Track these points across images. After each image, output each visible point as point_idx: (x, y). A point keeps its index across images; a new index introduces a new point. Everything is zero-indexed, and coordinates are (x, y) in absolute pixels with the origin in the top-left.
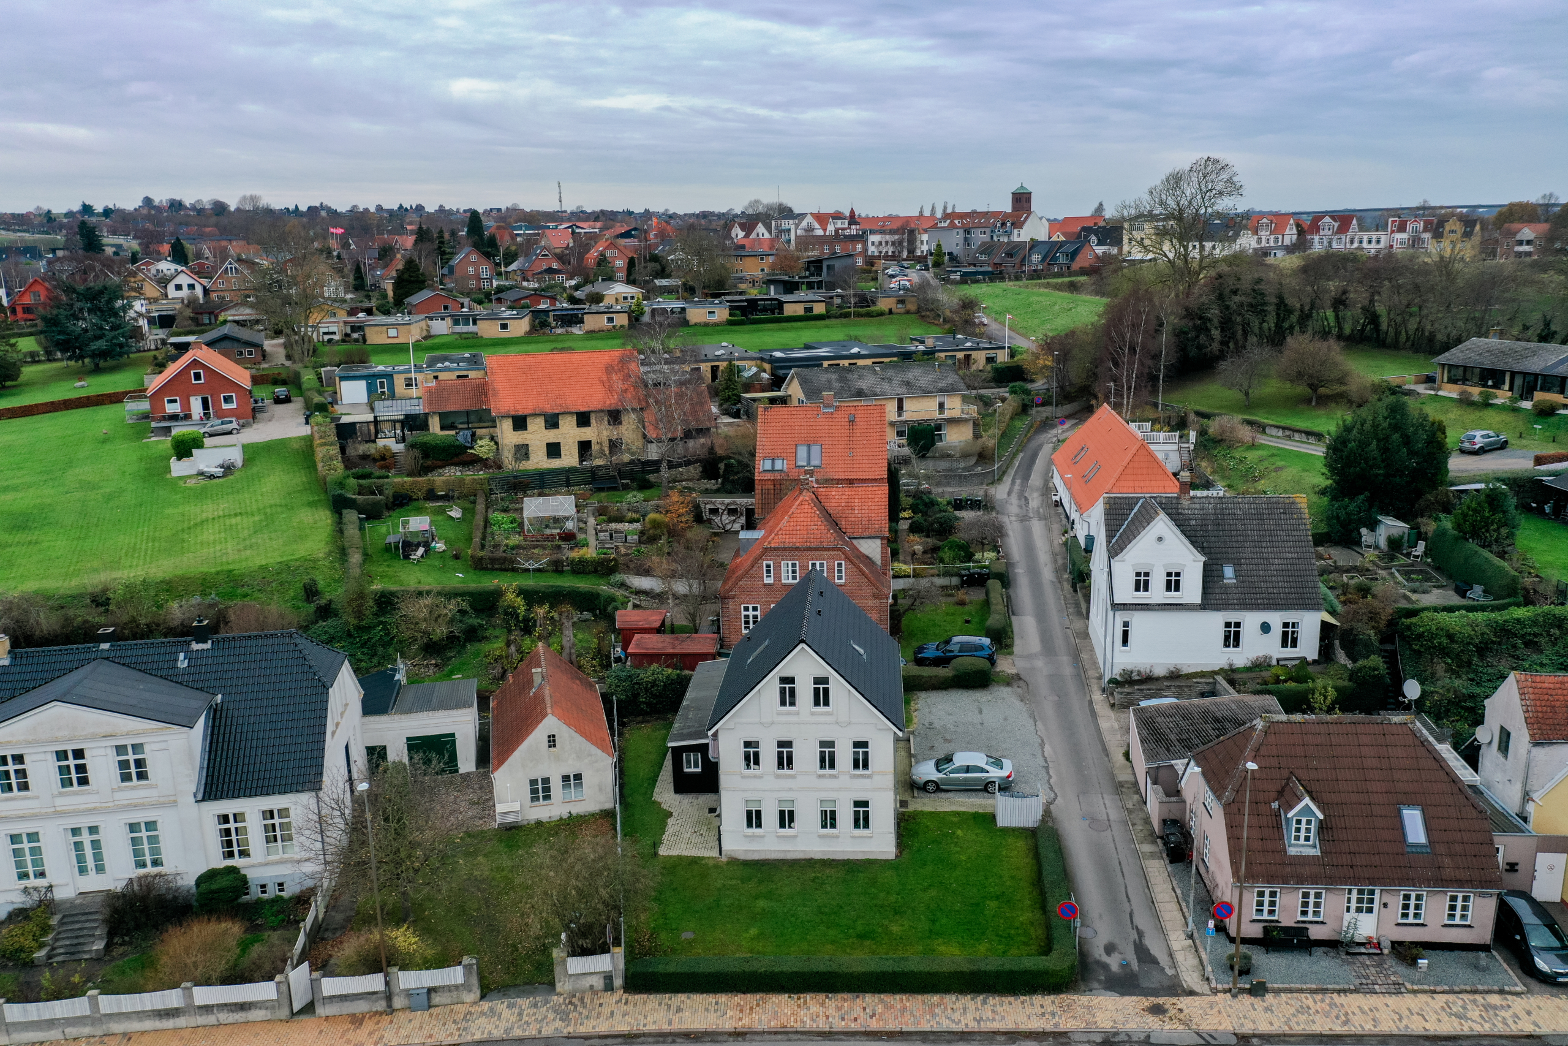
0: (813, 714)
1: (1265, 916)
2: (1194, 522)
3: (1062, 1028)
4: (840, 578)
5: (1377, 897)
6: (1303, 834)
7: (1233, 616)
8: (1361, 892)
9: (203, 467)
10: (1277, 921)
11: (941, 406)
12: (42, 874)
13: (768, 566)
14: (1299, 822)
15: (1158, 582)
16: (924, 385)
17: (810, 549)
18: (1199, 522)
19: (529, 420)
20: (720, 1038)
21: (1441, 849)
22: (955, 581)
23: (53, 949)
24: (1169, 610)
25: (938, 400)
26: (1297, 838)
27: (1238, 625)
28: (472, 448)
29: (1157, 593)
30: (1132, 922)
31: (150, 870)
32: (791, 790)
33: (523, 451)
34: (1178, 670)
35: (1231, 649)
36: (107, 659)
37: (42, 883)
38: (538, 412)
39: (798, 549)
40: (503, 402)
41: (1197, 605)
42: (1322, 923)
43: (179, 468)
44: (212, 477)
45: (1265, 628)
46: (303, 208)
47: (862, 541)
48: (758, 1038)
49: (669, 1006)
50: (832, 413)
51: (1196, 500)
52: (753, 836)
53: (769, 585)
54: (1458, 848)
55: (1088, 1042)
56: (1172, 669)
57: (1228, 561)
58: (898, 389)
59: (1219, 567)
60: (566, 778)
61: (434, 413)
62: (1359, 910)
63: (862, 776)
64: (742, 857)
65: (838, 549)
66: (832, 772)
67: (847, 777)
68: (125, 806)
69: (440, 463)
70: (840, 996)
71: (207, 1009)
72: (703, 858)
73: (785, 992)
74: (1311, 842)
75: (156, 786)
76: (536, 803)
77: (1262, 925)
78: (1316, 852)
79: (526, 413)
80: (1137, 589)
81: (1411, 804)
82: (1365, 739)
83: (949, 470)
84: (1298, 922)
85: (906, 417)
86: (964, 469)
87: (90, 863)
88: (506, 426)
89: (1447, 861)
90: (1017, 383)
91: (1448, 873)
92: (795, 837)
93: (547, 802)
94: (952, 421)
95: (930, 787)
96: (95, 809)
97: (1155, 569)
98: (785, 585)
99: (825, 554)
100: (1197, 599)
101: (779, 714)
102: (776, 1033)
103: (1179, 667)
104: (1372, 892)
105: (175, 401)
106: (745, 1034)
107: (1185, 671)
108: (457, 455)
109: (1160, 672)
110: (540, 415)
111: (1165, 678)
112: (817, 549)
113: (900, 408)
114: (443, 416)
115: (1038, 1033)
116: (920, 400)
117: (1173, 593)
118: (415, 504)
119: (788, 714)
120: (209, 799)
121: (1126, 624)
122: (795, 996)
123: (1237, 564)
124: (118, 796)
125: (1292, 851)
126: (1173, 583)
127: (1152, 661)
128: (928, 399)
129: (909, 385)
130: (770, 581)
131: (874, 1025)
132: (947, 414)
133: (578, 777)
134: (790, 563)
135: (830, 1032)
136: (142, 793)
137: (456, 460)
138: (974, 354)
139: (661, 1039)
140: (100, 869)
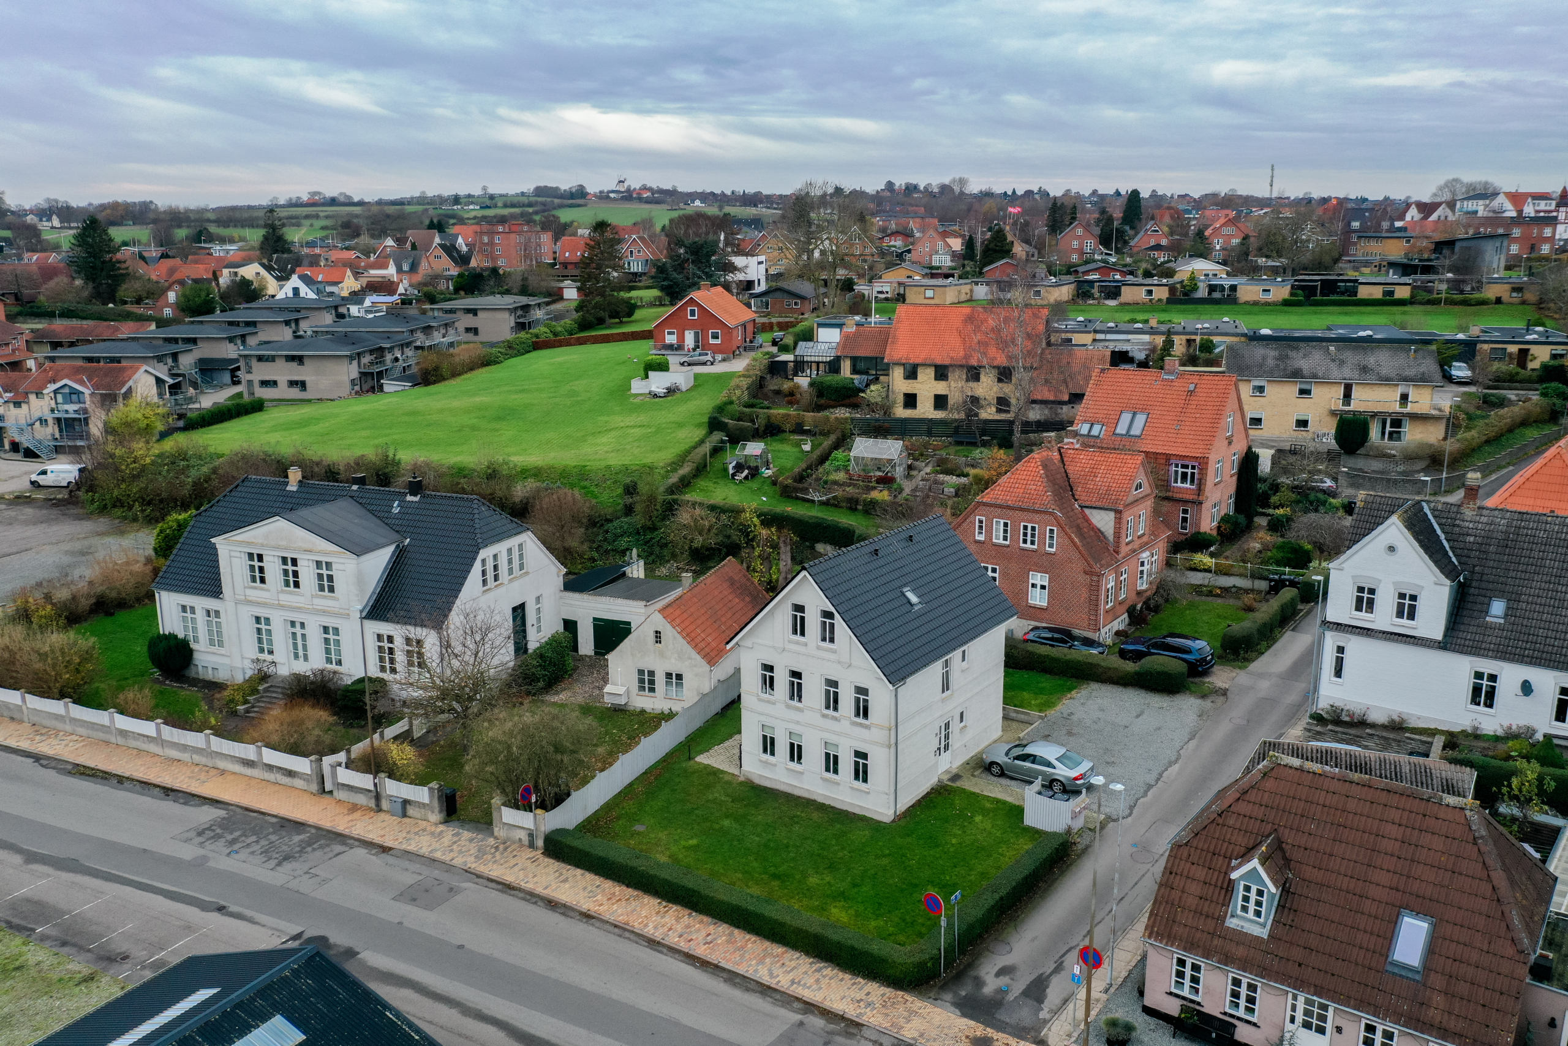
0: (818, 648)
1: (1186, 992)
2: (1472, 539)
3: (863, 1020)
4: (1051, 546)
5: (1330, 1014)
6: (1252, 907)
7: (1488, 666)
8: (1308, 1002)
9: (654, 389)
10: (1199, 1004)
11: (1404, 398)
12: (271, 652)
13: (981, 522)
14: (1247, 889)
15: (1385, 602)
16: (1384, 372)
17: (1021, 509)
18: (1480, 540)
19: (920, 370)
20: (572, 914)
21: (1437, 981)
22: (1263, 585)
23: (253, 707)
24: (1397, 641)
25: (1400, 390)
26: (1245, 909)
27: (1493, 678)
28: (863, 391)
29: (1383, 617)
30: (1063, 956)
31: (333, 667)
32: (798, 723)
33: (911, 400)
34: (1403, 721)
35: (1482, 708)
36: (352, 497)
37: (269, 658)
38: (928, 362)
39: (1009, 507)
40: (898, 351)
41: (1435, 641)
42: (1255, 1025)
43: (638, 386)
44: (655, 396)
45: (1527, 688)
46: (1020, 192)
47: (1095, 512)
48: (598, 924)
49: (561, 874)
50: (1172, 381)
51: (1485, 512)
52: (766, 762)
53: (979, 542)
54: (1463, 988)
55: (875, 1042)
56: (1396, 718)
57: (1501, 594)
58: (1348, 372)
59: (1486, 600)
60: (669, 675)
61: (846, 357)
62: (1307, 1025)
63: (861, 725)
64: (757, 781)
65: (1051, 514)
66: (835, 714)
67: (848, 722)
68: (318, 610)
69: (832, 403)
70: (701, 917)
71: (270, 767)
72: (723, 772)
73: (659, 897)
74: (1262, 920)
75: (337, 599)
76: (642, 693)
77: (1179, 1002)
78: (1263, 933)
79: (917, 361)
80: (1359, 608)
81: (1419, 912)
82: (1395, 815)
83: (1382, 473)
84: (1225, 1014)
85: (1354, 406)
86: (1400, 473)
87: (301, 652)
88: (898, 373)
89: (1438, 999)
90: (1554, 385)
91: (1433, 1014)
92: (801, 773)
93: (651, 694)
94: (1415, 417)
95: (995, 770)
96: (300, 608)
97: (1382, 586)
98: (995, 545)
99: (1037, 517)
100: (1438, 634)
101: (790, 642)
102: (616, 926)
103: (1405, 717)
104: (1325, 1008)
105: (673, 333)
106: (593, 917)
107: (1414, 723)
108: (849, 397)
109: (1377, 716)
110: (930, 365)
111: (1384, 727)
112: (1028, 510)
113: (1347, 395)
114: (854, 360)
115: (836, 1015)
116: (1376, 388)
117: (1405, 621)
118: (783, 435)
119: (797, 643)
120: (372, 619)
121: (1341, 650)
122: (664, 904)
123: (1513, 599)
124: (316, 601)
125: (1232, 923)
126: (1407, 607)
127: (1369, 702)
128: (1387, 388)
129: (1364, 369)
130: (981, 538)
131: (701, 951)
132: (1410, 408)
133: (679, 677)
134: (1002, 522)
135: (659, 943)
136: (330, 603)
137: (847, 401)
138: (1534, 350)
139: (528, 897)
140: (306, 658)
